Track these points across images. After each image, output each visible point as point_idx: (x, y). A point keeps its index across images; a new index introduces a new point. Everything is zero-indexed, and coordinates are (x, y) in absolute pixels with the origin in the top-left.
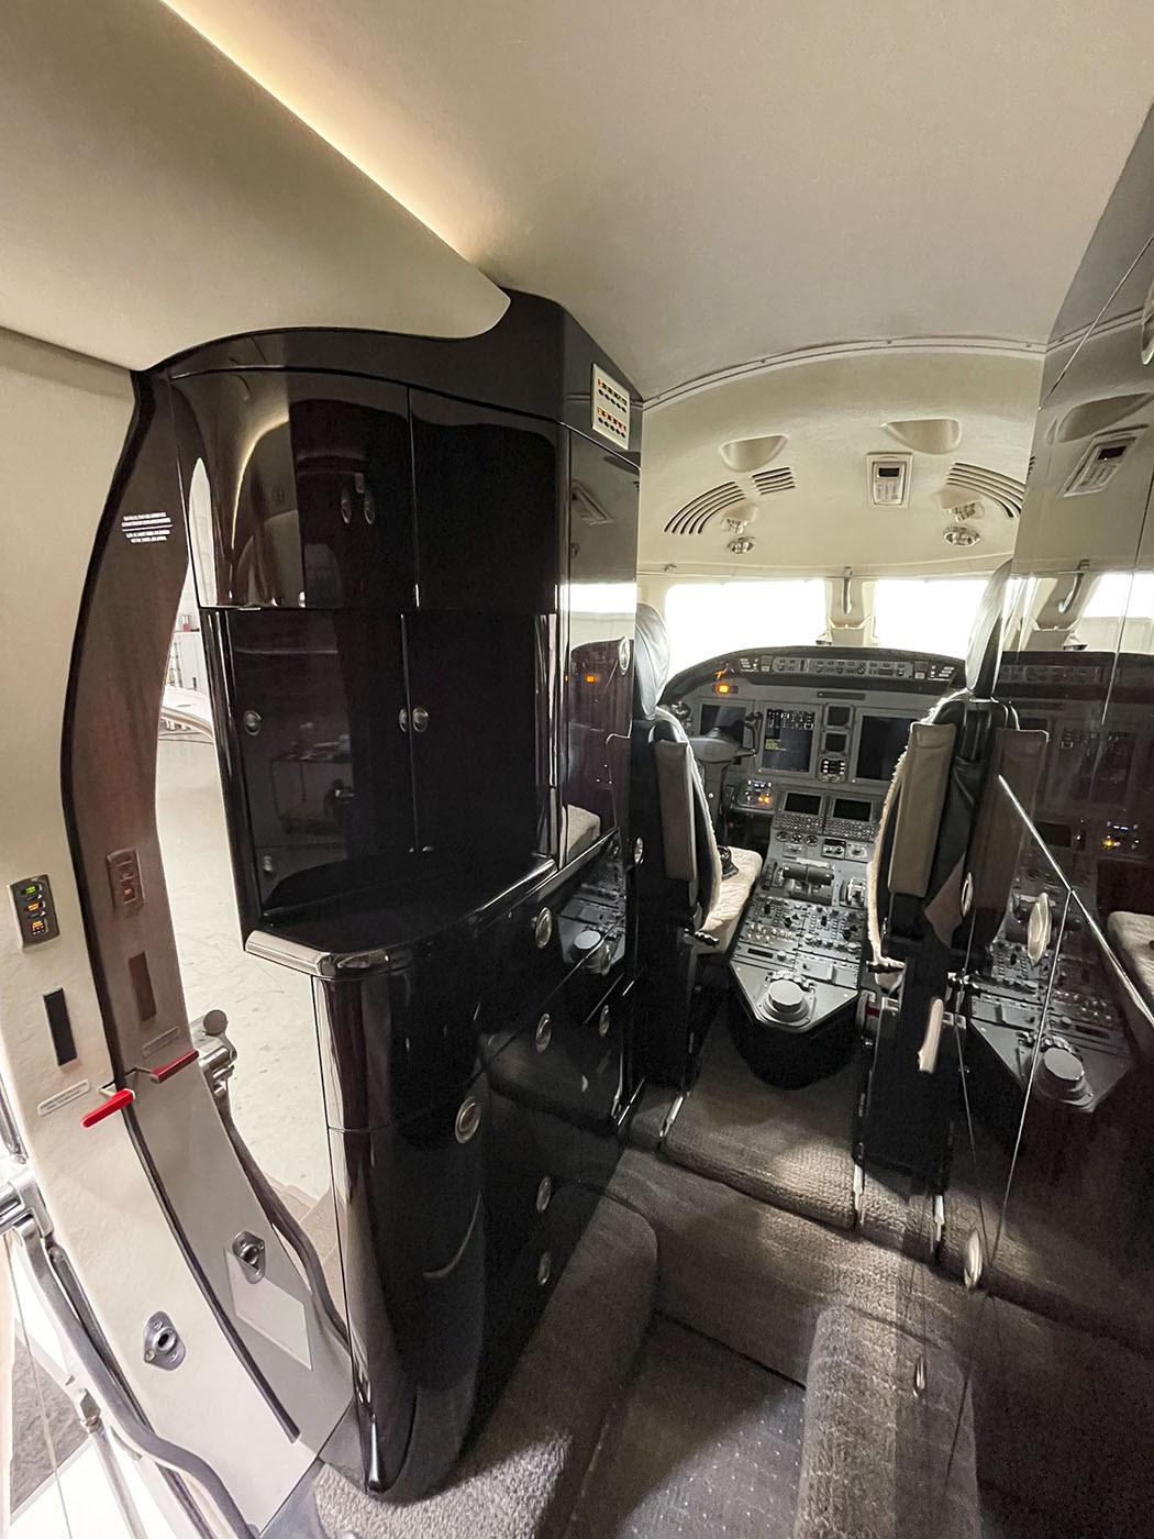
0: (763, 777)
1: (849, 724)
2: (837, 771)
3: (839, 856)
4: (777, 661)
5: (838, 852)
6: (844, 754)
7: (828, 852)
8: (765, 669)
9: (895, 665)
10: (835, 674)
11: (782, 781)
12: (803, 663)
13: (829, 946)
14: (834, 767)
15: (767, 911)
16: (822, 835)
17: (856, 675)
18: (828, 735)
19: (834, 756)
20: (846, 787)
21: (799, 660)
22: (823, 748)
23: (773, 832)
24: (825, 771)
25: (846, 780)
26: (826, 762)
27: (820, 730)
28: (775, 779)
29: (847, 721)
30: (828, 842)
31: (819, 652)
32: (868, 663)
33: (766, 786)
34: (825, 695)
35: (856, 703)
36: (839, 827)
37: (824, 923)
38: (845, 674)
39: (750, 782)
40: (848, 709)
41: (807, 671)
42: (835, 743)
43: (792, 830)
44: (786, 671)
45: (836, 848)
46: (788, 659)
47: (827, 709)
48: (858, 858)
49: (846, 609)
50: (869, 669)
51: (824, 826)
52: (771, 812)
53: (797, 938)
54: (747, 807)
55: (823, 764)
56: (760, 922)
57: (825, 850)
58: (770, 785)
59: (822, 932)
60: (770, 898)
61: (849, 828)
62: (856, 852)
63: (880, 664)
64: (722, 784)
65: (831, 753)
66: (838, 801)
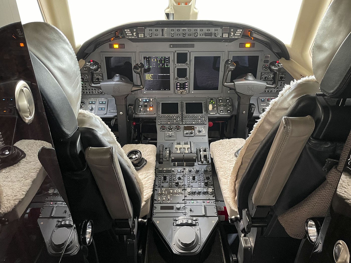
0: (147, 96)
1: (188, 62)
2: (184, 88)
3: (192, 135)
4: (147, 30)
5: (191, 133)
6: (187, 79)
7: (187, 134)
9: (212, 30)
10: (182, 37)
11: (157, 96)
12: (163, 30)
13: (199, 193)
14: (183, 86)
15: (165, 178)
16: (182, 124)
17: (193, 37)
18: (178, 69)
19: (182, 80)
20: (189, 96)
21: (160, 29)
22: (176, 76)
23: (158, 127)
24: (179, 89)
25: (189, 92)
26: (178, 84)
27: (174, 67)
28: (154, 96)
29: (187, 61)
30: (186, 128)
32: (199, 29)
33: (150, 100)
34: (174, 46)
35: (190, 49)
36: (190, 118)
37: (194, 178)
38: (186, 37)
39: (140, 100)
40: (186, 54)
41: (165, 36)
42: (182, 73)
43: (167, 124)
45: (190, 131)
46: (154, 29)
47: (176, 54)
48: (201, 134)
50: (200, 33)
51: (182, 120)
52: (155, 116)
53: (183, 192)
54: (142, 114)
55: (177, 85)
56: (163, 187)
57: (185, 133)
58: (151, 100)
59: (194, 184)
60: (165, 169)
61: (195, 118)
62: (200, 132)
63: (205, 30)
64: (126, 105)
65: (180, 79)
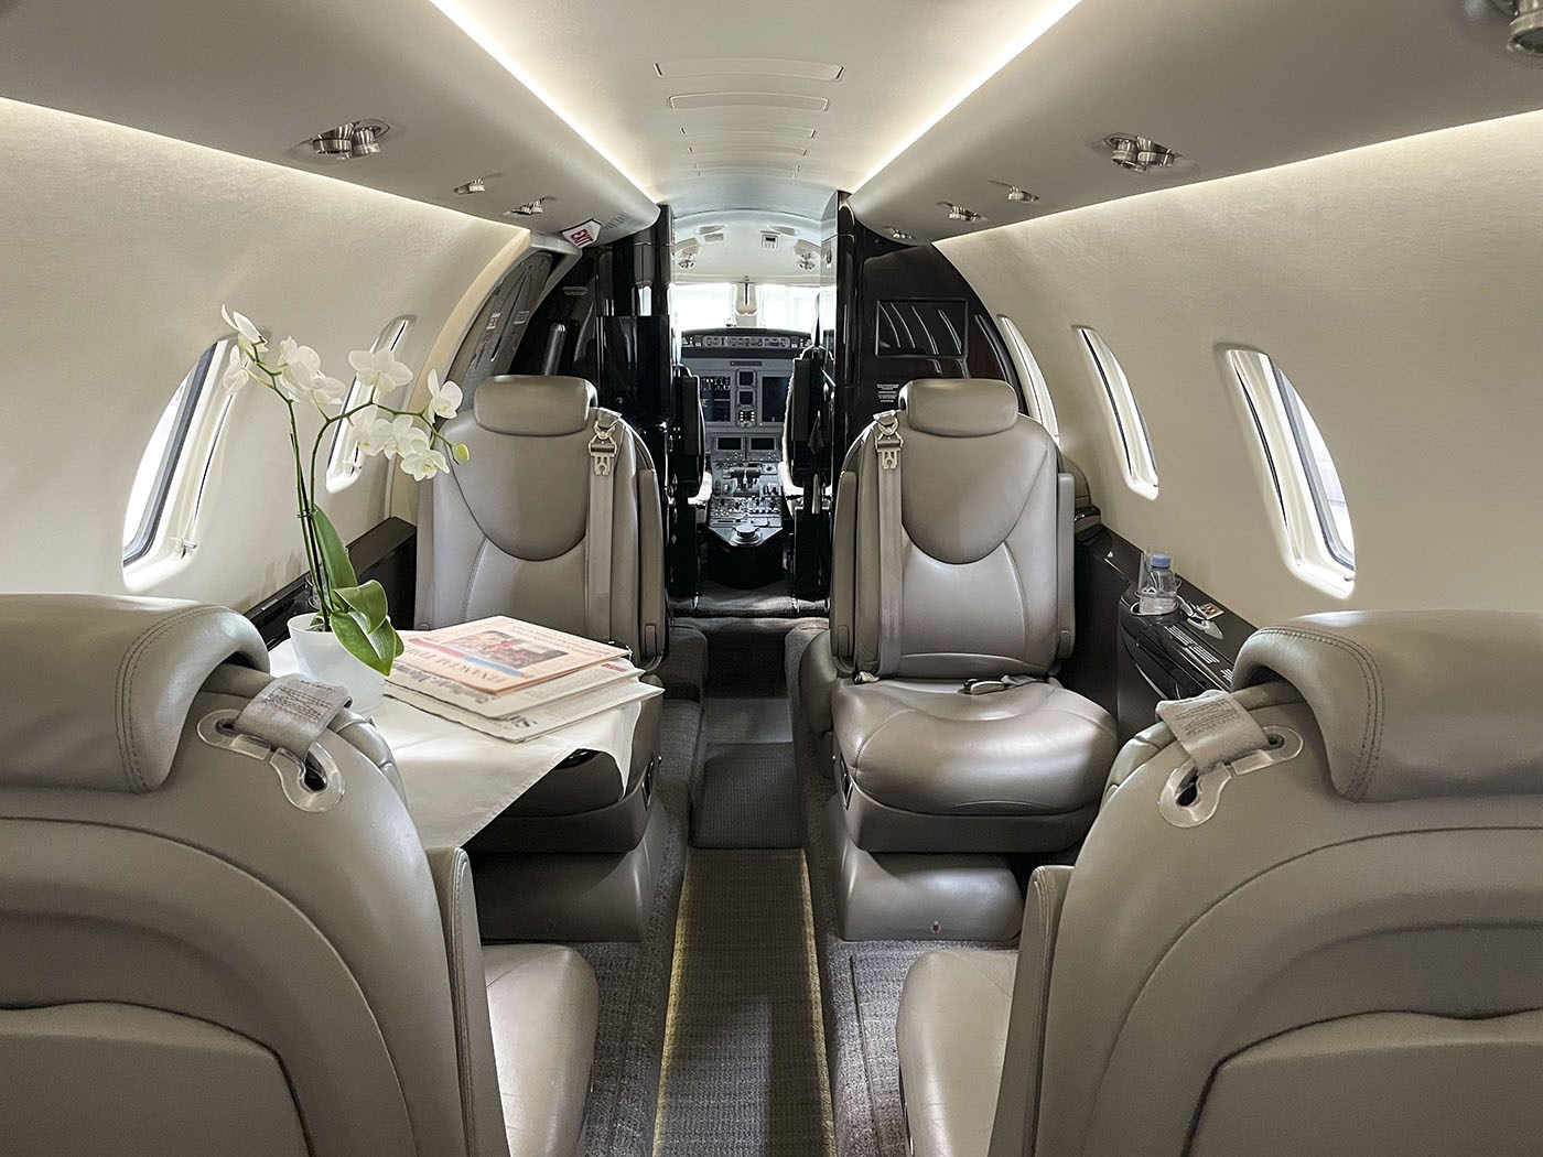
1: (754, 383)
2: (749, 419)
4: (706, 338)
6: (753, 406)
8: (698, 345)
9: (779, 340)
10: (744, 346)
11: (713, 430)
12: (722, 340)
14: (747, 416)
16: (746, 461)
17: (757, 347)
18: (740, 392)
19: (746, 408)
20: (755, 430)
21: (720, 338)
22: (738, 403)
23: (713, 464)
24: (742, 419)
25: (756, 425)
26: (741, 413)
27: (735, 389)
29: (752, 382)
31: (730, 332)
32: (764, 338)
34: (737, 363)
35: (758, 368)
36: (756, 455)
38: (750, 346)
40: (752, 373)
41: (726, 345)
42: (746, 398)
43: (726, 461)
44: (713, 346)
46: (713, 337)
47: (738, 374)
49: (746, 302)
50: (765, 343)
51: (746, 455)
52: (709, 452)
53: (744, 512)
55: (739, 414)
61: (762, 455)
63: (771, 339)
65: (743, 406)
66: (753, 440)
